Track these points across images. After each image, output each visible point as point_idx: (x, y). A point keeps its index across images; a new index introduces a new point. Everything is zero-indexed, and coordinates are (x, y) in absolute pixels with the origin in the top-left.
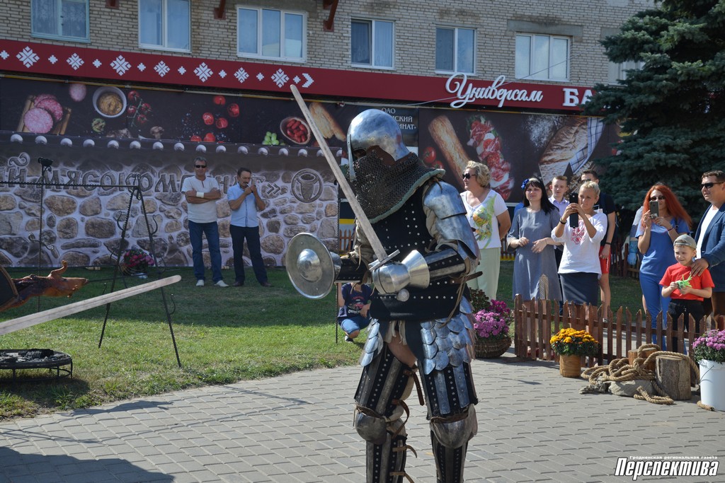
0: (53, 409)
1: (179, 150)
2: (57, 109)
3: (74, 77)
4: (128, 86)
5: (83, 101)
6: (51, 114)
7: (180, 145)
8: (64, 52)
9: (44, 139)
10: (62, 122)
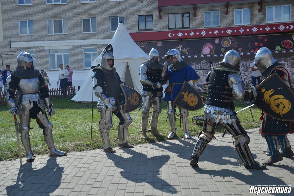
0: (218, 132)
1: (248, 55)
2: (211, 46)
3: (216, 37)
4: (231, 37)
5: (219, 43)
6: (210, 48)
7: (249, 53)
8: (213, 30)
9: (209, 56)
10: (213, 50)
